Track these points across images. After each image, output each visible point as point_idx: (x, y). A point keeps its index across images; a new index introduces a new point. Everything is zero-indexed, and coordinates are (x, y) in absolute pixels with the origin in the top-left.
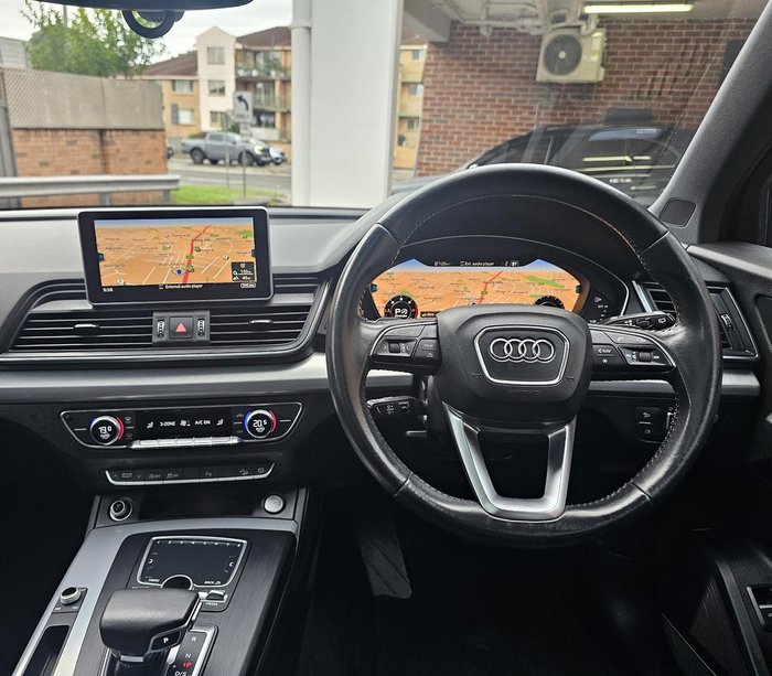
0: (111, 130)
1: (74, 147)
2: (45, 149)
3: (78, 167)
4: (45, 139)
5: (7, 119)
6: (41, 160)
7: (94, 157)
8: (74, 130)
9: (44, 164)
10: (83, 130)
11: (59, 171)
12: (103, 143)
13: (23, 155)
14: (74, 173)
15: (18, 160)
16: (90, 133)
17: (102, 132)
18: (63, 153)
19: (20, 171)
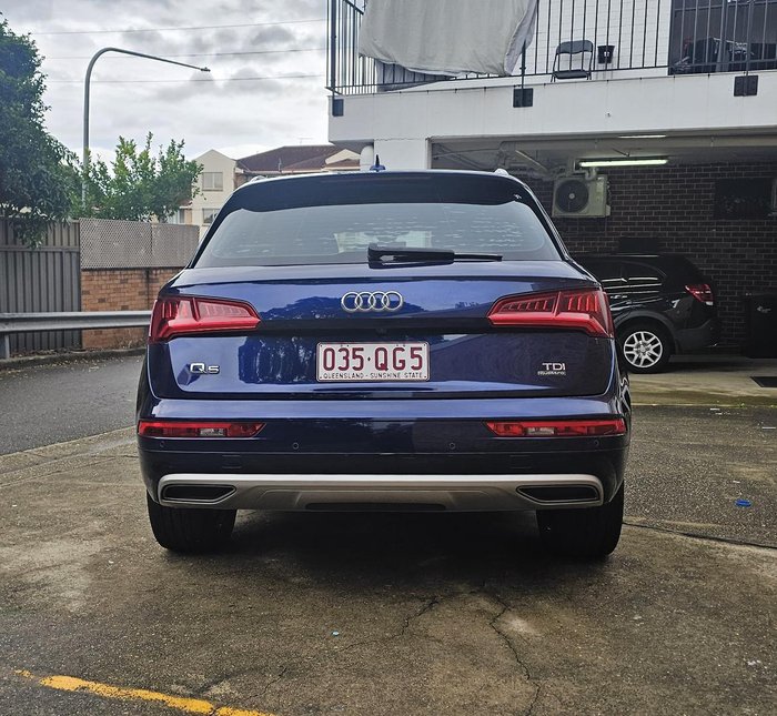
0: (156, 269)
1: (126, 285)
2: (104, 287)
3: (127, 304)
4: (105, 276)
5: (79, 262)
6: (99, 297)
7: (141, 294)
8: (126, 269)
9: (102, 301)
10: (134, 269)
11: (113, 306)
12: (148, 280)
13: (88, 293)
14: (124, 308)
15: (83, 297)
16: (139, 272)
17: (148, 271)
18: (117, 290)
19: (83, 307)
